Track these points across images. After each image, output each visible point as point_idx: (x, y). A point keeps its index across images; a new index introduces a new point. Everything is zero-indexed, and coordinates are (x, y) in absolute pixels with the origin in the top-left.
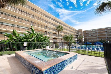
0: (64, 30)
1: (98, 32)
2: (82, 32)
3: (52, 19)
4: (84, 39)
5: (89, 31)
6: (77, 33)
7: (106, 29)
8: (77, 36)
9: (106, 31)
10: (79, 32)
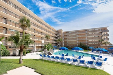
0: (32, 26)
1: (79, 34)
2: (62, 33)
3: (17, 8)
4: (64, 42)
5: (69, 32)
6: (56, 35)
7: (86, 31)
8: (56, 38)
9: (87, 33)
10: (59, 33)
